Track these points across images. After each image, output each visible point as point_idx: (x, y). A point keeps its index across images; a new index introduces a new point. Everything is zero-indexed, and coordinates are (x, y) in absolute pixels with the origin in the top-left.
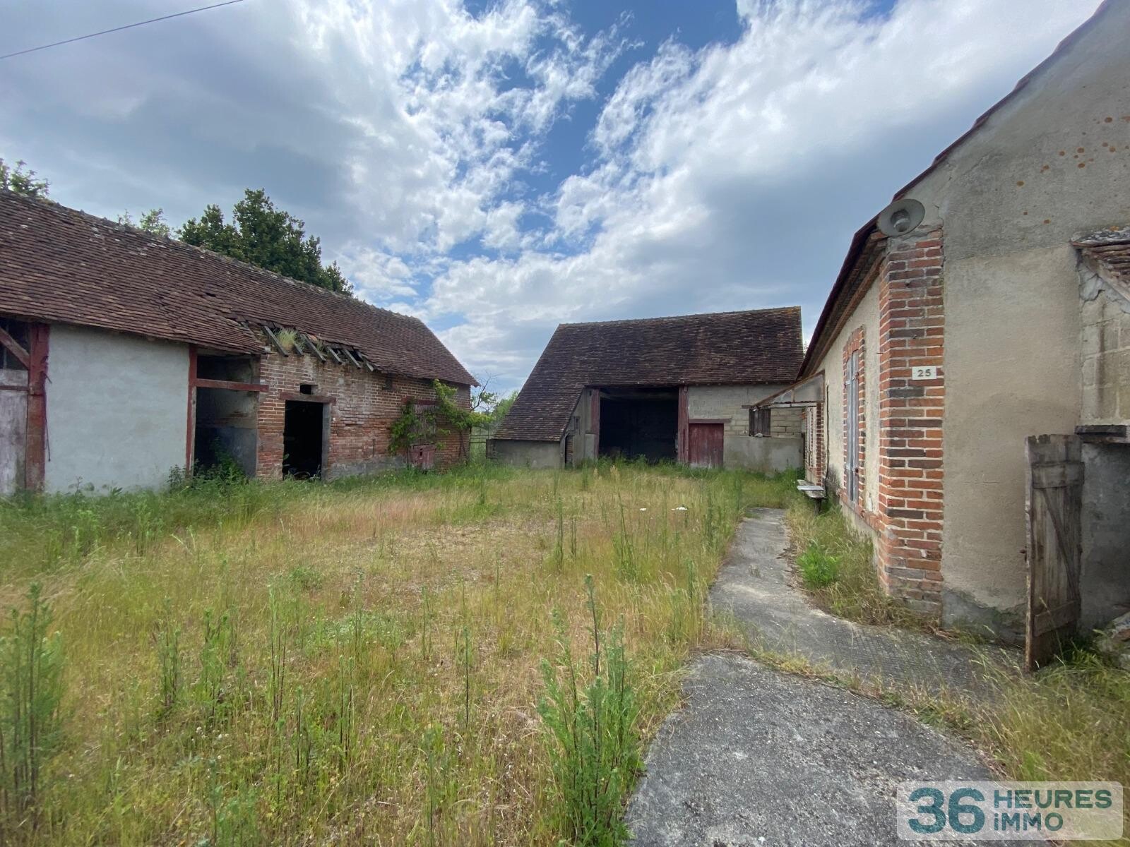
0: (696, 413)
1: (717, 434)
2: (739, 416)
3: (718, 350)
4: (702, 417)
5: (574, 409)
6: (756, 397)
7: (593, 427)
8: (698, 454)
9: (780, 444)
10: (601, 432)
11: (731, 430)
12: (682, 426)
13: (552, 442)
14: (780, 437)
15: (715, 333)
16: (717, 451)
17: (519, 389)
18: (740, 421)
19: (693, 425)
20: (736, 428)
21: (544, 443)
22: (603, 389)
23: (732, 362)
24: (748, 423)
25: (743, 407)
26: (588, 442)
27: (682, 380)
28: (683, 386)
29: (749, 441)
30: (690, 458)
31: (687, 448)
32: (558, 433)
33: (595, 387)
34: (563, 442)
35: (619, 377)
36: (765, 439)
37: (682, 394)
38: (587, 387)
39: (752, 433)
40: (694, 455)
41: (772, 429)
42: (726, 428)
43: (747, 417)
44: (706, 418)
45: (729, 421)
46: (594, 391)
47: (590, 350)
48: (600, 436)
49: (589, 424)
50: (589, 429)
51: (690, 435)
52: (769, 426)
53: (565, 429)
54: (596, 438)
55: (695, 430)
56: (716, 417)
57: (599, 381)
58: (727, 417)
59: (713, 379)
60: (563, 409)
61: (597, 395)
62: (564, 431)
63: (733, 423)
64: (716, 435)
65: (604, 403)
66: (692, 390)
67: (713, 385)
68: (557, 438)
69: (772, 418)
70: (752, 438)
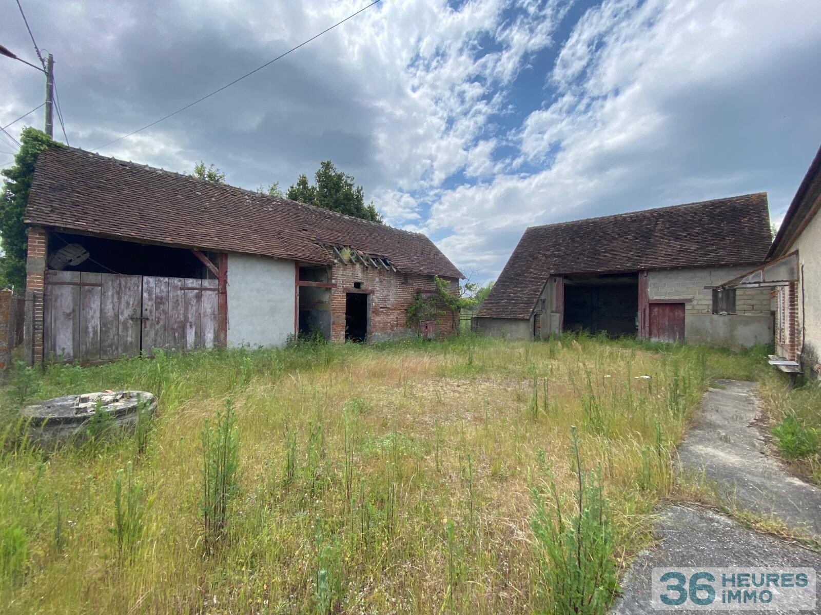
0: (656, 294)
1: (678, 313)
2: (701, 297)
3: (678, 238)
4: (662, 298)
5: (541, 294)
6: (720, 279)
7: (557, 307)
8: (658, 331)
9: (747, 322)
10: (565, 311)
11: (693, 309)
12: (642, 305)
13: (523, 320)
14: (746, 314)
15: (673, 224)
16: (677, 328)
17: (496, 280)
18: (704, 300)
19: (653, 305)
20: (698, 307)
21: (516, 320)
22: (566, 276)
23: (693, 248)
24: (711, 302)
25: (705, 288)
26: (554, 320)
27: (642, 266)
28: (642, 271)
29: (712, 318)
30: (650, 334)
31: (647, 324)
32: (527, 312)
33: (559, 275)
34: (532, 320)
35: (580, 266)
36: (730, 317)
37: (641, 278)
38: (552, 276)
39: (715, 311)
40: (655, 331)
41: (737, 308)
42: (687, 307)
43: (710, 297)
44: (667, 298)
45: (690, 301)
46: (558, 279)
47: (554, 246)
48: (565, 315)
49: (554, 305)
50: (554, 309)
51: (650, 314)
52: (734, 305)
53: (533, 310)
54: (560, 317)
55: (656, 310)
56: (677, 298)
57: (563, 270)
58: (689, 297)
59: (674, 264)
60: (532, 294)
61: (561, 282)
62: (533, 312)
63: (695, 302)
64: (676, 313)
65: (567, 288)
66: (651, 275)
67: (674, 269)
68: (527, 317)
69: (737, 298)
70: (715, 316)
